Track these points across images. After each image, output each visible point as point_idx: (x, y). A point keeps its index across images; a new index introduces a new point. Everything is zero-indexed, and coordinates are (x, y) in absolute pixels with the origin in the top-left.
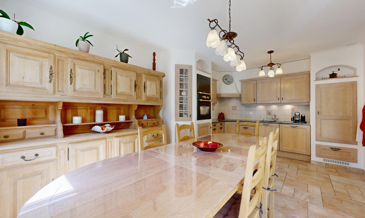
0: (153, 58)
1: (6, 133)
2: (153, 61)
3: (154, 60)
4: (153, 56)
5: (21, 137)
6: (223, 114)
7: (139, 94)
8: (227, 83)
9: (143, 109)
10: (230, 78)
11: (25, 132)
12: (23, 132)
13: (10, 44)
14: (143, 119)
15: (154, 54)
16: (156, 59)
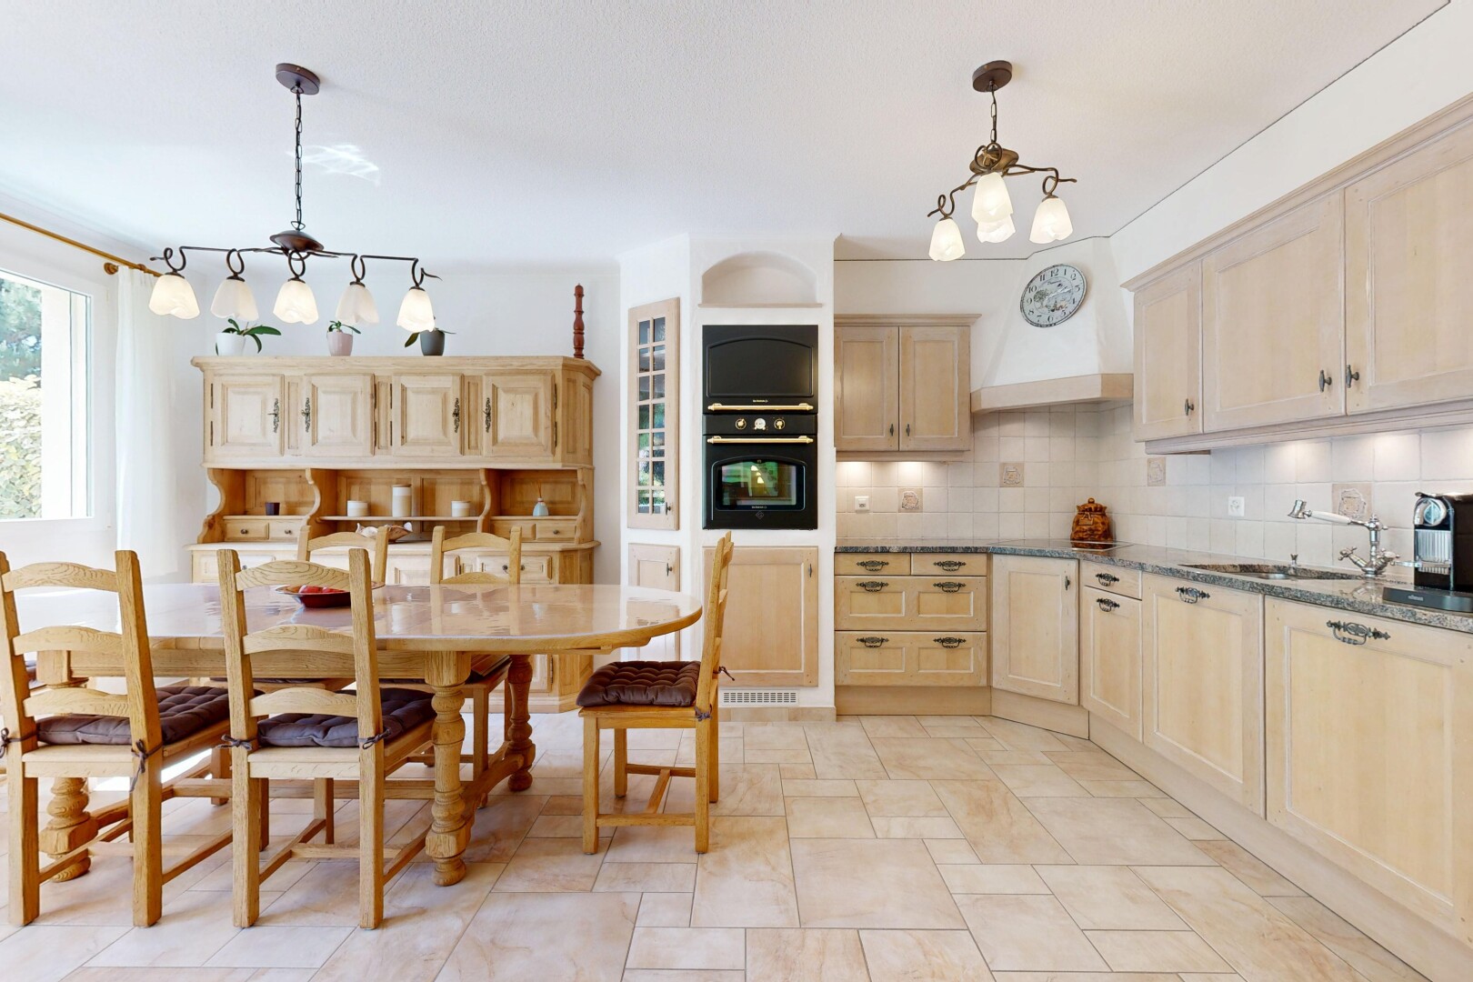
0: (574, 307)
1: (245, 527)
2: (573, 317)
3: (579, 312)
4: (573, 300)
5: (263, 535)
6: (1101, 510)
7: (472, 438)
8: (1043, 320)
9: (546, 482)
10: (1065, 283)
11: (268, 528)
12: (266, 527)
13: (228, 375)
14: (532, 515)
15: (579, 292)
16: (584, 308)
